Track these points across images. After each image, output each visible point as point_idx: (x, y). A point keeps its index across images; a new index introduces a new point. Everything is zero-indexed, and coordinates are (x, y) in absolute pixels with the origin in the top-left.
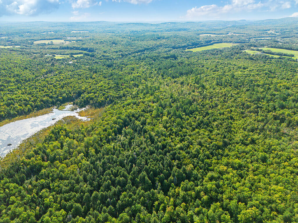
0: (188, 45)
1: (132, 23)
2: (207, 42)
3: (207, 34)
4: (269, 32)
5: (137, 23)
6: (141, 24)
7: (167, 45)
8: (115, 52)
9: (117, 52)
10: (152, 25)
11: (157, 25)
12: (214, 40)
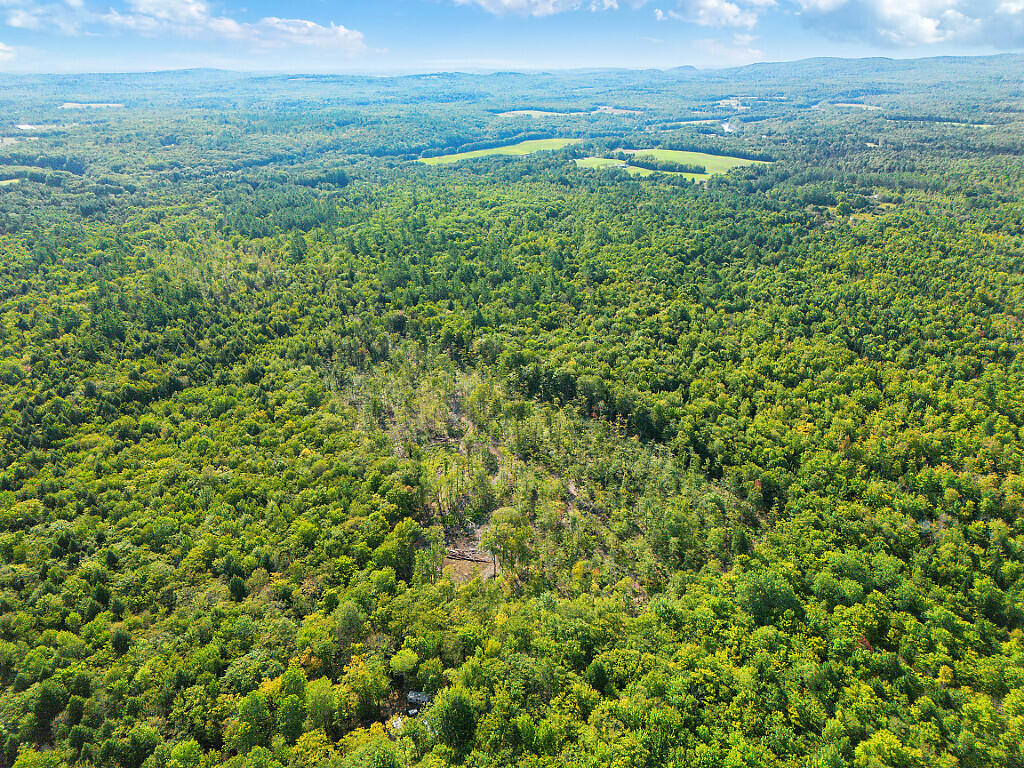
0: (433, 145)
1: (303, 76)
2: (503, 135)
3: (528, 109)
4: (723, 103)
5: (322, 76)
6: (337, 79)
7: (358, 144)
8: (152, 167)
9: (160, 168)
10: (370, 81)
11: (389, 82)
12: (528, 130)
